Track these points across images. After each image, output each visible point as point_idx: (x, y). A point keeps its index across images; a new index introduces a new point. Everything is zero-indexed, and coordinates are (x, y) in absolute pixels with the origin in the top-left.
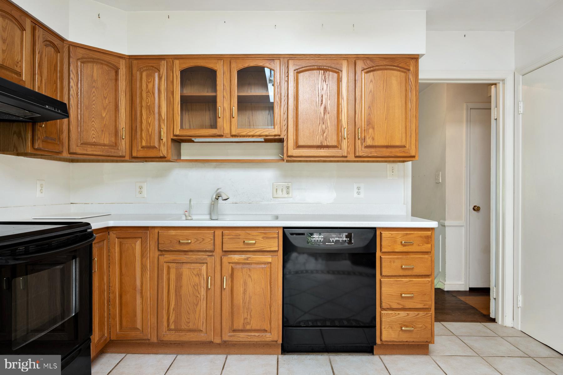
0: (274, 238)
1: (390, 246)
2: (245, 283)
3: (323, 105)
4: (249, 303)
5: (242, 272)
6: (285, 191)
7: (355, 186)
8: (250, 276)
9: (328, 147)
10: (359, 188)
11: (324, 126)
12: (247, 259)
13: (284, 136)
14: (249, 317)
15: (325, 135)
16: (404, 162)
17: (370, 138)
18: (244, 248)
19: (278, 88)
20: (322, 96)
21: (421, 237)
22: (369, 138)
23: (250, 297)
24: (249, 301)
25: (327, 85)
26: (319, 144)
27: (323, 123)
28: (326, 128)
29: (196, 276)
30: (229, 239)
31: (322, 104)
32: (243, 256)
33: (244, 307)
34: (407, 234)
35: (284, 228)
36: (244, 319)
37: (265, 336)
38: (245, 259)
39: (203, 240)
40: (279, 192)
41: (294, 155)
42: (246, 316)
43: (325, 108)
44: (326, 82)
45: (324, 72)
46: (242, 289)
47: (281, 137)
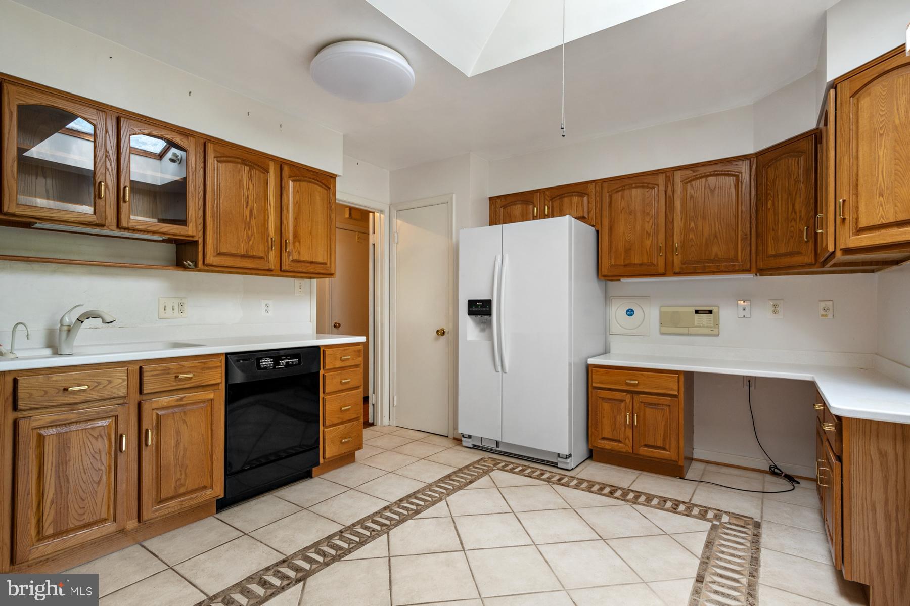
0: (217, 367)
1: (331, 363)
2: (178, 433)
3: (249, 208)
4: (183, 457)
5: (174, 419)
6: (176, 308)
7: (264, 303)
8: (185, 422)
9: (253, 257)
10: (267, 306)
11: (250, 233)
12: (181, 399)
13: (199, 238)
14: (183, 476)
15: (251, 243)
16: (311, 278)
17: (297, 252)
18: (175, 386)
20: (248, 197)
21: (355, 351)
22: (295, 252)
23: (185, 450)
24: (183, 454)
25: (253, 185)
26: (244, 253)
27: (249, 229)
28: (252, 235)
29: (96, 439)
30: (152, 375)
31: (247, 206)
32: (176, 397)
33: (175, 466)
34: (345, 350)
35: (227, 354)
36: (177, 481)
37: (205, 494)
38: (177, 401)
39: (110, 382)
40: (169, 309)
41: (214, 264)
42: (178, 476)
43: (251, 211)
44: (252, 181)
45: (250, 169)
46: (173, 442)
47: (195, 239)
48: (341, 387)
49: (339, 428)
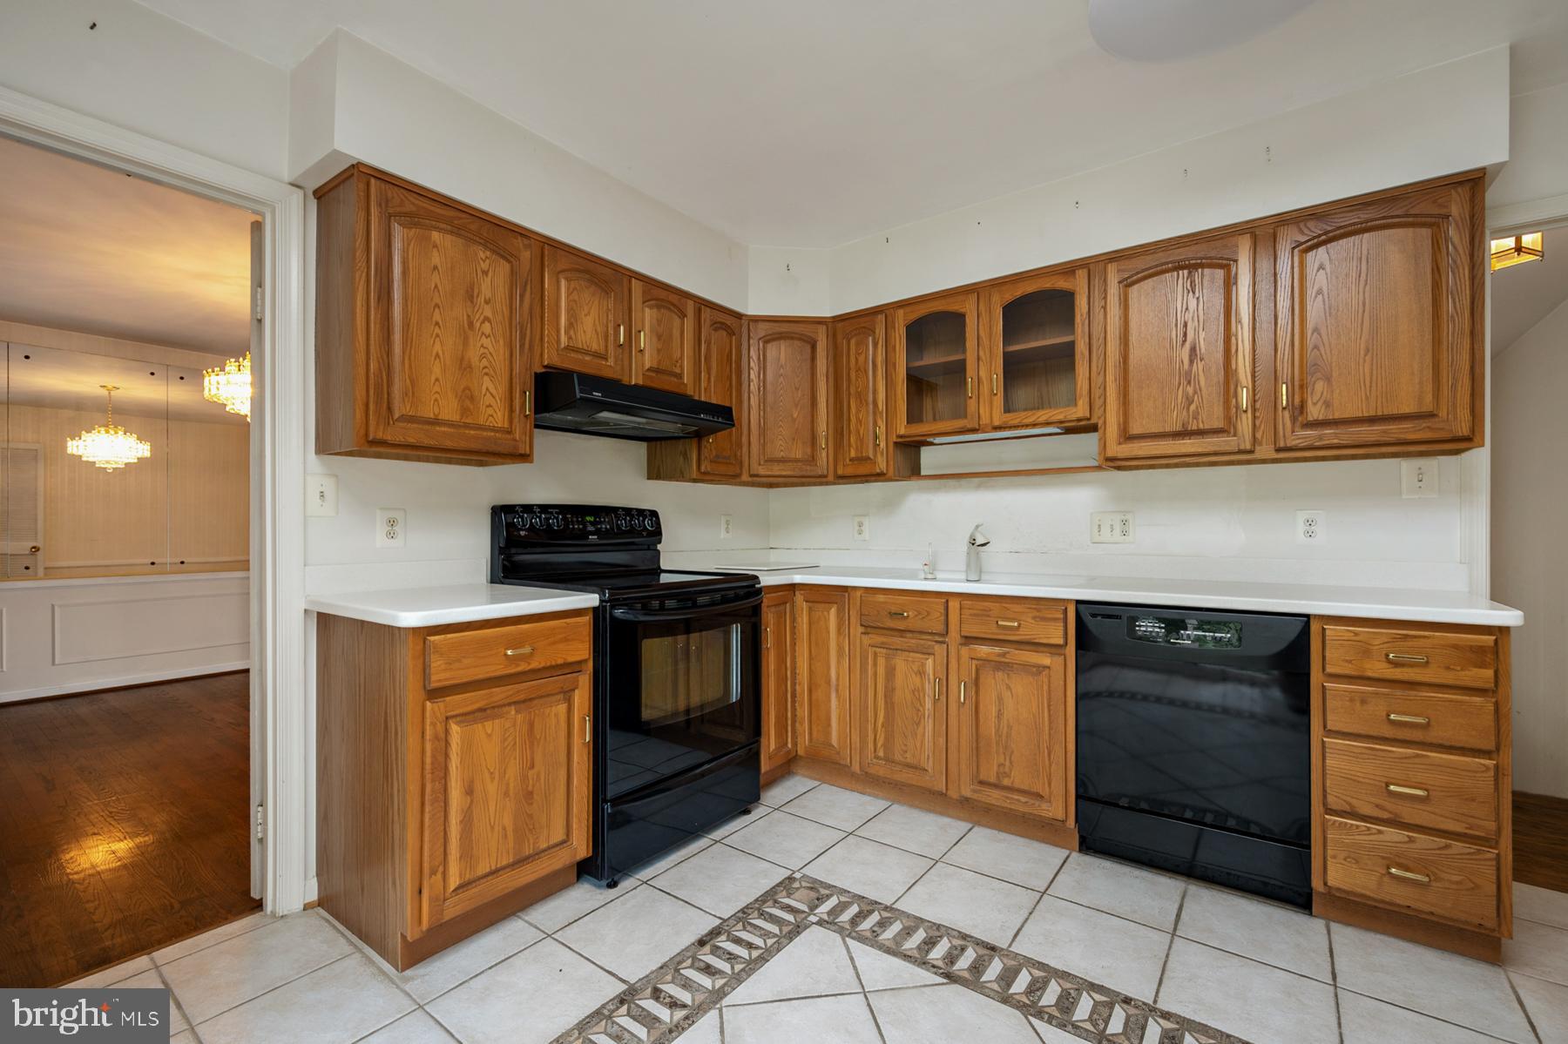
0: (1055, 620)
1: (1350, 662)
2: (1000, 699)
3: (1188, 345)
4: (1007, 737)
5: (994, 678)
6: (1117, 530)
7: (1301, 517)
8: (1008, 687)
9: (1201, 433)
10: (1309, 523)
11: (1190, 390)
12: (1004, 655)
13: (1099, 418)
14: (1007, 763)
15: (1193, 407)
16: (1457, 452)
17: (1320, 404)
18: (997, 634)
19: (1083, 325)
20: (1186, 325)
21: (1456, 647)
22: (1315, 404)
23: (1010, 728)
24: (1007, 733)
25: (1198, 298)
26: (1179, 428)
27: (1189, 383)
28: (1195, 392)
29: (916, 674)
30: (971, 615)
31: (1184, 341)
32: (997, 650)
33: (997, 743)
34: (1406, 636)
35: (1078, 602)
36: (999, 766)
37: (1039, 806)
38: (999, 655)
39: (929, 614)
40: (1106, 530)
41: (1120, 455)
42: (1002, 761)
43: (1193, 350)
44: (1194, 293)
45: (1190, 273)
46: (994, 711)
47: (1093, 421)
48: (1388, 732)
49: (1380, 832)
